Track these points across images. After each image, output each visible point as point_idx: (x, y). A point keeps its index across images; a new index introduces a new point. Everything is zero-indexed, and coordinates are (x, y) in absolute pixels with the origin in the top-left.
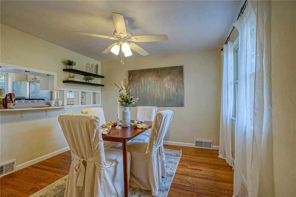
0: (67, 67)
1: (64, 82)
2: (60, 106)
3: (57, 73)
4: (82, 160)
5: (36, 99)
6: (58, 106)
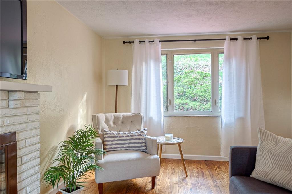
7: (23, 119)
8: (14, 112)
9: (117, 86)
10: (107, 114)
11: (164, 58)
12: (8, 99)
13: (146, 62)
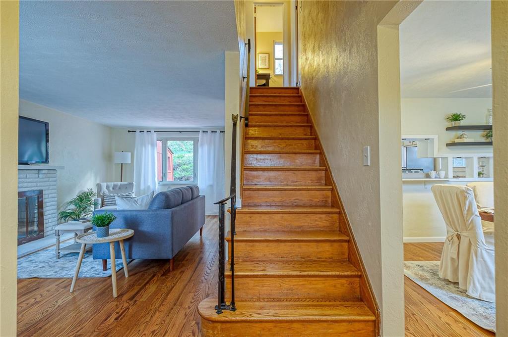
0: (452, 124)
1: (448, 145)
2: (433, 178)
3: (437, 136)
4: (456, 233)
5: (413, 169)
6: (440, 178)
7: (47, 184)
8: (42, 180)
9: (122, 164)
10: (109, 183)
11: (159, 143)
12: (38, 174)
13: (145, 146)
